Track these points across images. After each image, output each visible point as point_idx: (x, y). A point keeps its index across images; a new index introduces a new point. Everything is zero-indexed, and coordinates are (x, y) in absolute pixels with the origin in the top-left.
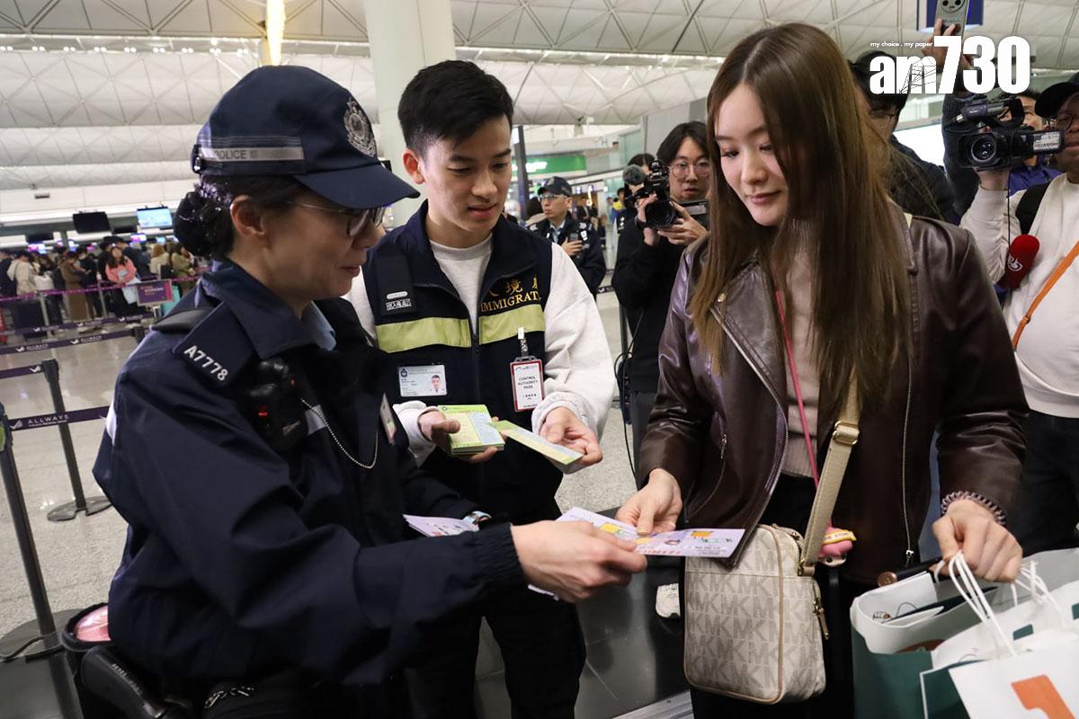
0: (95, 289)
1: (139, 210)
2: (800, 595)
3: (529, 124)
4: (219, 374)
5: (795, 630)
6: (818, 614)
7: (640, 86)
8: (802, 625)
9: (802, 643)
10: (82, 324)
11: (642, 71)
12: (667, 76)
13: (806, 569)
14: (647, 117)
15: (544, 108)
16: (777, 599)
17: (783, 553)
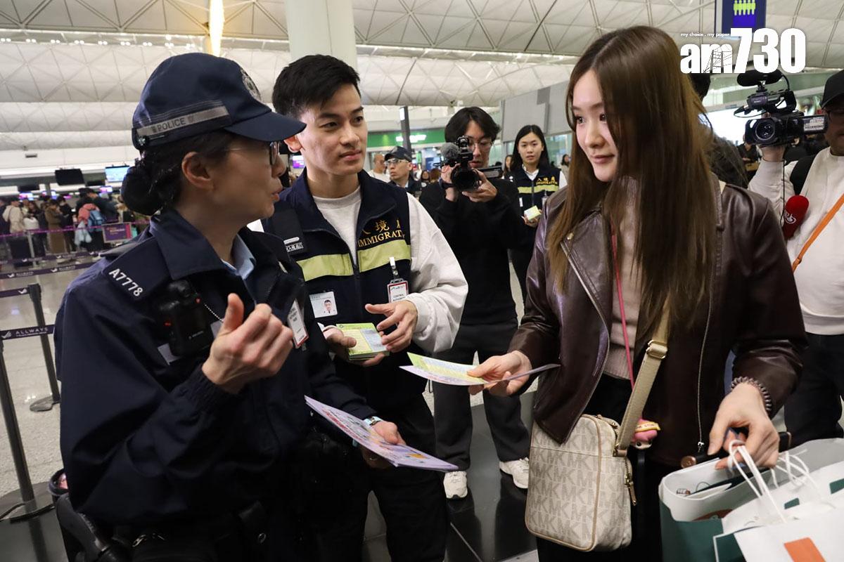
0: (71, 229)
1: (107, 168)
2: (614, 471)
3: (413, 105)
4: (135, 291)
5: (608, 498)
6: (629, 486)
7: (499, 77)
8: (614, 494)
9: (613, 507)
10: (60, 257)
11: (501, 65)
12: (520, 69)
13: (620, 451)
14: (504, 101)
15: (424, 93)
16: (595, 474)
17: (602, 438)
